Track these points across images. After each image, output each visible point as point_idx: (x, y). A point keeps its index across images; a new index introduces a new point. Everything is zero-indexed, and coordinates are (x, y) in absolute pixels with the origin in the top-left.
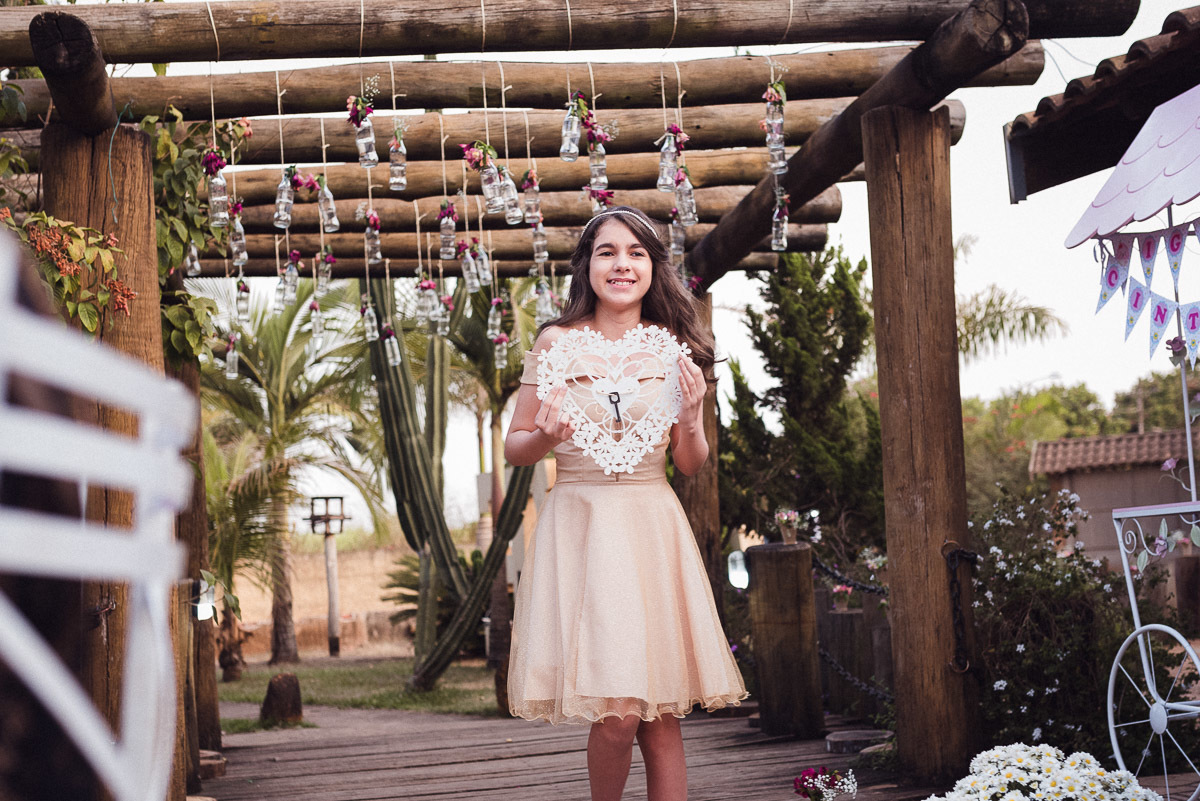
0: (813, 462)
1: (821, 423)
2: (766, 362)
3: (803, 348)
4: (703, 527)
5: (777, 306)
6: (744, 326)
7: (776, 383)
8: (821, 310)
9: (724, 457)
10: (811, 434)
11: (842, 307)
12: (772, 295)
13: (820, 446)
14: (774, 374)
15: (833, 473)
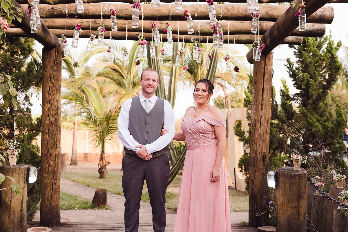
0: (311, 126)
1: (316, 109)
2: (294, 83)
3: (311, 78)
4: (262, 150)
5: (301, 60)
6: (286, 67)
7: (298, 91)
8: (320, 62)
9: (273, 121)
10: (311, 114)
11: (329, 61)
12: (299, 55)
13: (315, 120)
14: (298, 88)
15: (320, 132)
